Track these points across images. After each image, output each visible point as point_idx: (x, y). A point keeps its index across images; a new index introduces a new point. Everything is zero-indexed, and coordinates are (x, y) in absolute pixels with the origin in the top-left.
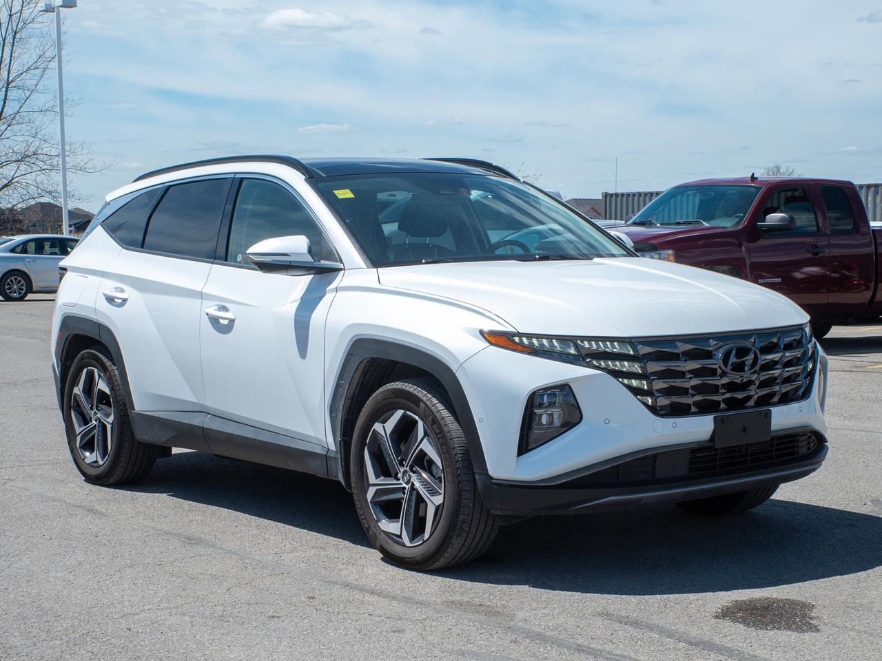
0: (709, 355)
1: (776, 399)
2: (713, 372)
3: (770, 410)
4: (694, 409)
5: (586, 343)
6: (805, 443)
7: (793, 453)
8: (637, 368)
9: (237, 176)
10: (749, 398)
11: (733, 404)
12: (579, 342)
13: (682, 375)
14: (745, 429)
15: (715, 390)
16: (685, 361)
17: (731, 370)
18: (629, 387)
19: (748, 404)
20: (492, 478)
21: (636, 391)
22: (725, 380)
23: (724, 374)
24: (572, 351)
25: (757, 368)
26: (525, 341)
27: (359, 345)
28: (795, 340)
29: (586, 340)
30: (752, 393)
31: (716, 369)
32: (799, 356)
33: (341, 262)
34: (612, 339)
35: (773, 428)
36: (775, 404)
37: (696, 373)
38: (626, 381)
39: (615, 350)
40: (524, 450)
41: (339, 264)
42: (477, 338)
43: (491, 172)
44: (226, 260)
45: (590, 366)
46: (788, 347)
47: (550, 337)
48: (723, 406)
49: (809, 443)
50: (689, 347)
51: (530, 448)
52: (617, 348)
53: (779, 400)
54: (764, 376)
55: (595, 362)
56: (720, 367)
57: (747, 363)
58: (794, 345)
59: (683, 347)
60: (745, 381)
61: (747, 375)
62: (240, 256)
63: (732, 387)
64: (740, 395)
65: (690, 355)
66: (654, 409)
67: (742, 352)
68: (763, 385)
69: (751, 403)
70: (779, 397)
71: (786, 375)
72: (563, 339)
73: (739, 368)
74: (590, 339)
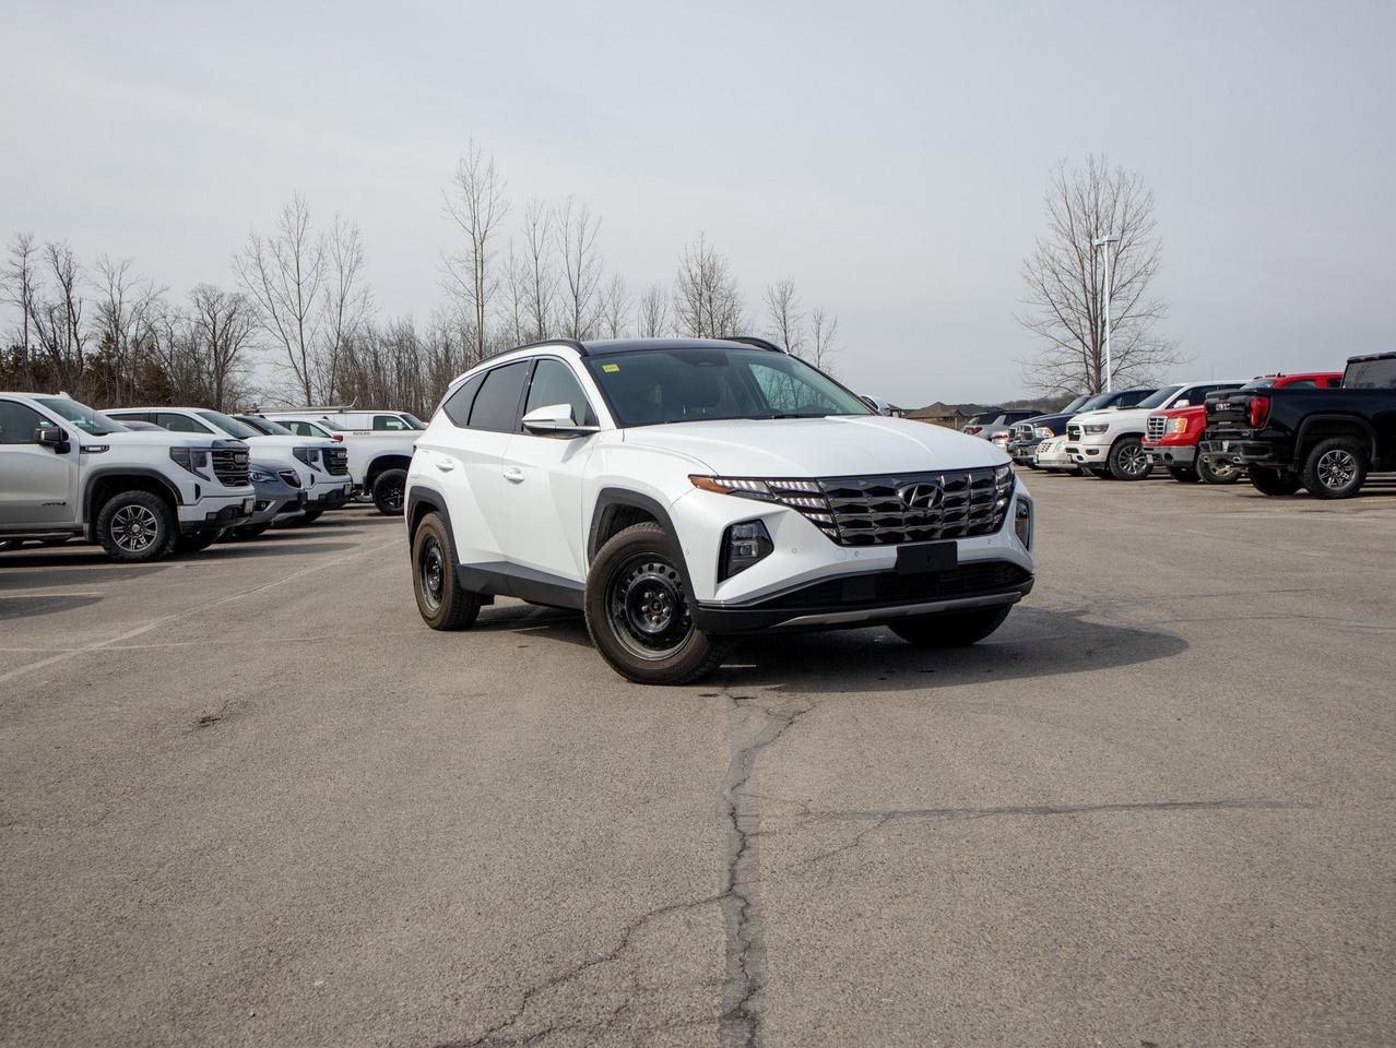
10: (934, 531)
13: (864, 510)
15: (897, 522)
20: (698, 602)
22: (907, 515)
23: (906, 509)
27: (606, 494)
32: (989, 494)
35: (959, 559)
36: (962, 537)
38: (813, 516)
45: (778, 502)
48: (907, 538)
52: (806, 486)
63: (914, 521)
64: (924, 528)
66: (837, 540)
67: (924, 490)
68: (948, 519)
69: (938, 535)
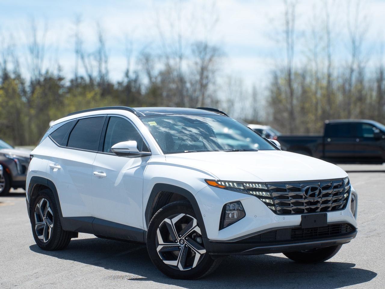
0: (299, 190)
1: (330, 209)
2: (301, 197)
3: (327, 214)
4: (293, 212)
5: (247, 184)
6: (345, 229)
7: (338, 233)
8: (268, 195)
9: (108, 115)
11: (310, 210)
12: (244, 184)
14: (315, 221)
16: (289, 192)
17: (309, 196)
18: (265, 203)
19: (317, 211)
21: (268, 204)
24: (242, 188)
25: (321, 196)
26: (223, 183)
28: (339, 184)
29: (248, 183)
30: (319, 206)
31: (302, 196)
33: (151, 152)
34: (258, 183)
37: (293, 197)
39: (260, 188)
40: (222, 228)
41: (150, 153)
42: (204, 182)
43: (218, 114)
44: (103, 151)
46: (336, 187)
47: (233, 182)
49: (347, 229)
50: (291, 186)
51: (224, 227)
53: (331, 209)
54: (324, 199)
55: (251, 192)
56: (304, 195)
57: (316, 193)
58: (339, 186)
59: (287, 186)
60: (315, 201)
61: (316, 199)
62: (109, 149)
65: (292, 190)
70: (331, 208)
71: (334, 199)
72: (239, 183)
73: (313, 195)
74: (249, 183)
